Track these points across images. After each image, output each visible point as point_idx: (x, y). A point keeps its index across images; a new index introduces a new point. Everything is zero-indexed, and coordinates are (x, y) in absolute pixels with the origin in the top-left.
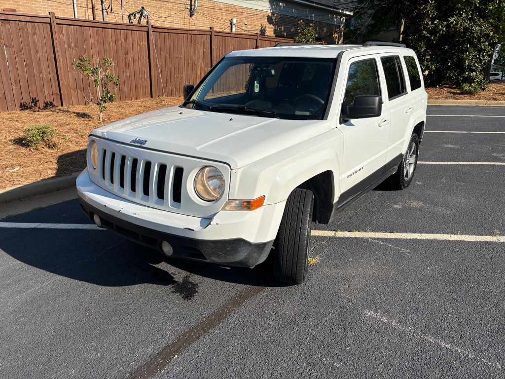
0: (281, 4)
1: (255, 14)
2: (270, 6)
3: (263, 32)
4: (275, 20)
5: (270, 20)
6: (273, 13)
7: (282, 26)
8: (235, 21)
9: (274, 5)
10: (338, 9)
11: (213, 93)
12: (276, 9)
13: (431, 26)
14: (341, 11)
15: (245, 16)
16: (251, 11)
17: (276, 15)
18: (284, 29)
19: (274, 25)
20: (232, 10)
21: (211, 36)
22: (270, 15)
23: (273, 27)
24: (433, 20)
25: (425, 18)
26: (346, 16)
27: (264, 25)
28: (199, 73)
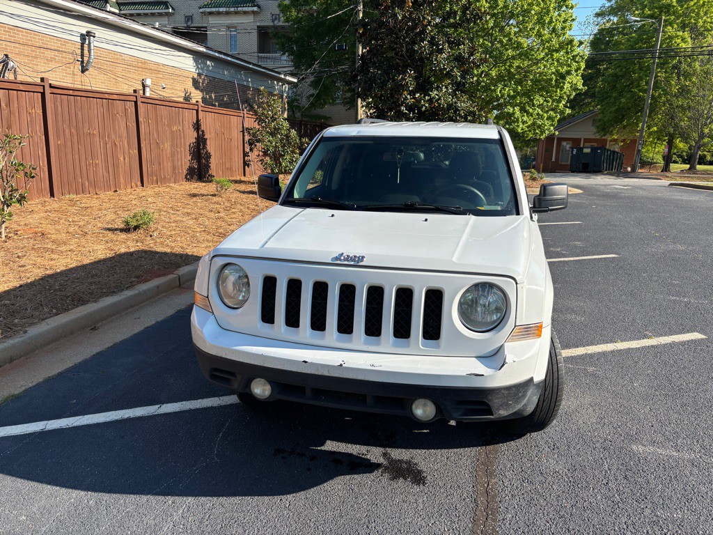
0: (208, 63)
1: (175, 73)
2: (195, 64)
3: (187, 99)
4: (203, 83)
5: (196, 83)
6: (199, 74)
7: (212, 92)
8: (148, 82)
9: (200, 64)
10: (280, 73)
11: (143, 186)
12: (202, 69)
13: (410, 101)
14: (283, 76)
15: (161, 76)
16: (169, 70)
17: (203, 77)
18: (215, 96)
19: (202, 91)
20: (144, 66)
21: (136, 102)
22: (196, 76)
23: (200, 93)
24: (412, 93)
25: (403, 91)
26: (289, 83)
27: (189, 91)
28: (122, 159)
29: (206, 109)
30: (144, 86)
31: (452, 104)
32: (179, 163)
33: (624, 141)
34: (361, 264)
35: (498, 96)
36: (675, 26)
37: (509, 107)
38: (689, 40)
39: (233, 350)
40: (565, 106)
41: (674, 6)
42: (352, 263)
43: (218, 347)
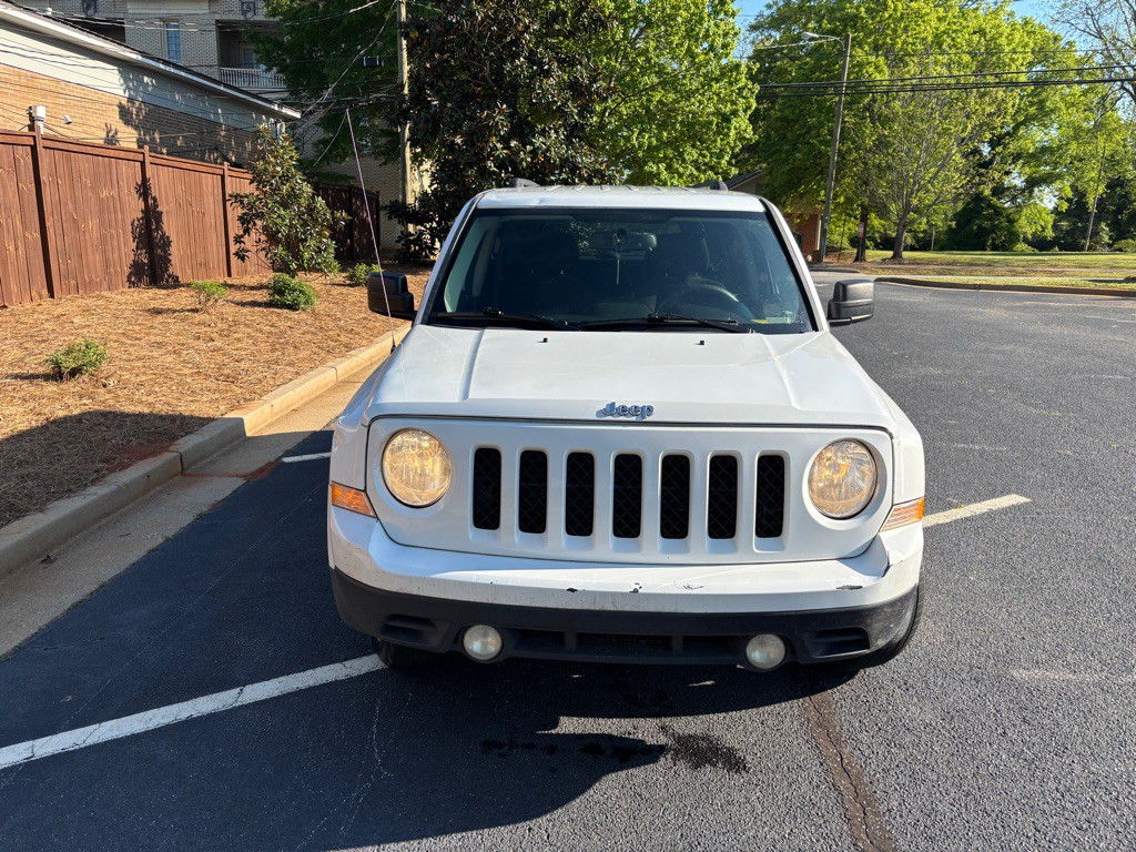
0: (146, 79)
1: (89, 97)
2: (122, 81)
3: (111, 140)
4: (138, 115)
5: (125, 114)
6: (131, 100)
7: (154, 131)
8: (41, 112)
9: (132, 81)
10: (271, 102)
11: (52, 296)
12: (136, 89)
13: (502, 152)
14: (276, 108)
15: (63, 101)
16: (78, 91)
17: (137, 104)
18: (160, 138)
19: (136, 128)
20: (30, 84)
21: (34, 148)
22: (124, 102)
23: (135, 132)
25: (490, 136)
26: (287, 119)
27: (113, 128)
28: (12, 248)
29: (158, 161)
30: (32, 119)
31: (567, 158)
32: (116, 255)
33: (800, 216)
34: (648, 419)
35: (633, 146)
36: (867, 48)
37: (651, 164)
38: (885, 69)
39: (434, 579)
40: (729, 163)
41: (862, 18)
42: (634, 419)
43: (402, 577)
